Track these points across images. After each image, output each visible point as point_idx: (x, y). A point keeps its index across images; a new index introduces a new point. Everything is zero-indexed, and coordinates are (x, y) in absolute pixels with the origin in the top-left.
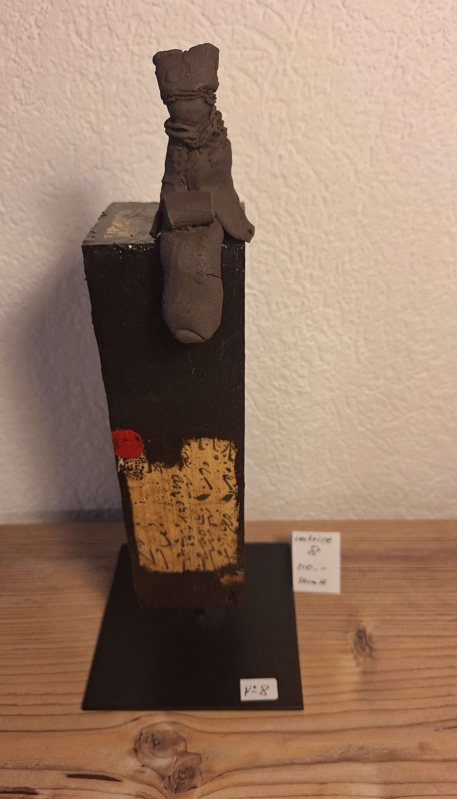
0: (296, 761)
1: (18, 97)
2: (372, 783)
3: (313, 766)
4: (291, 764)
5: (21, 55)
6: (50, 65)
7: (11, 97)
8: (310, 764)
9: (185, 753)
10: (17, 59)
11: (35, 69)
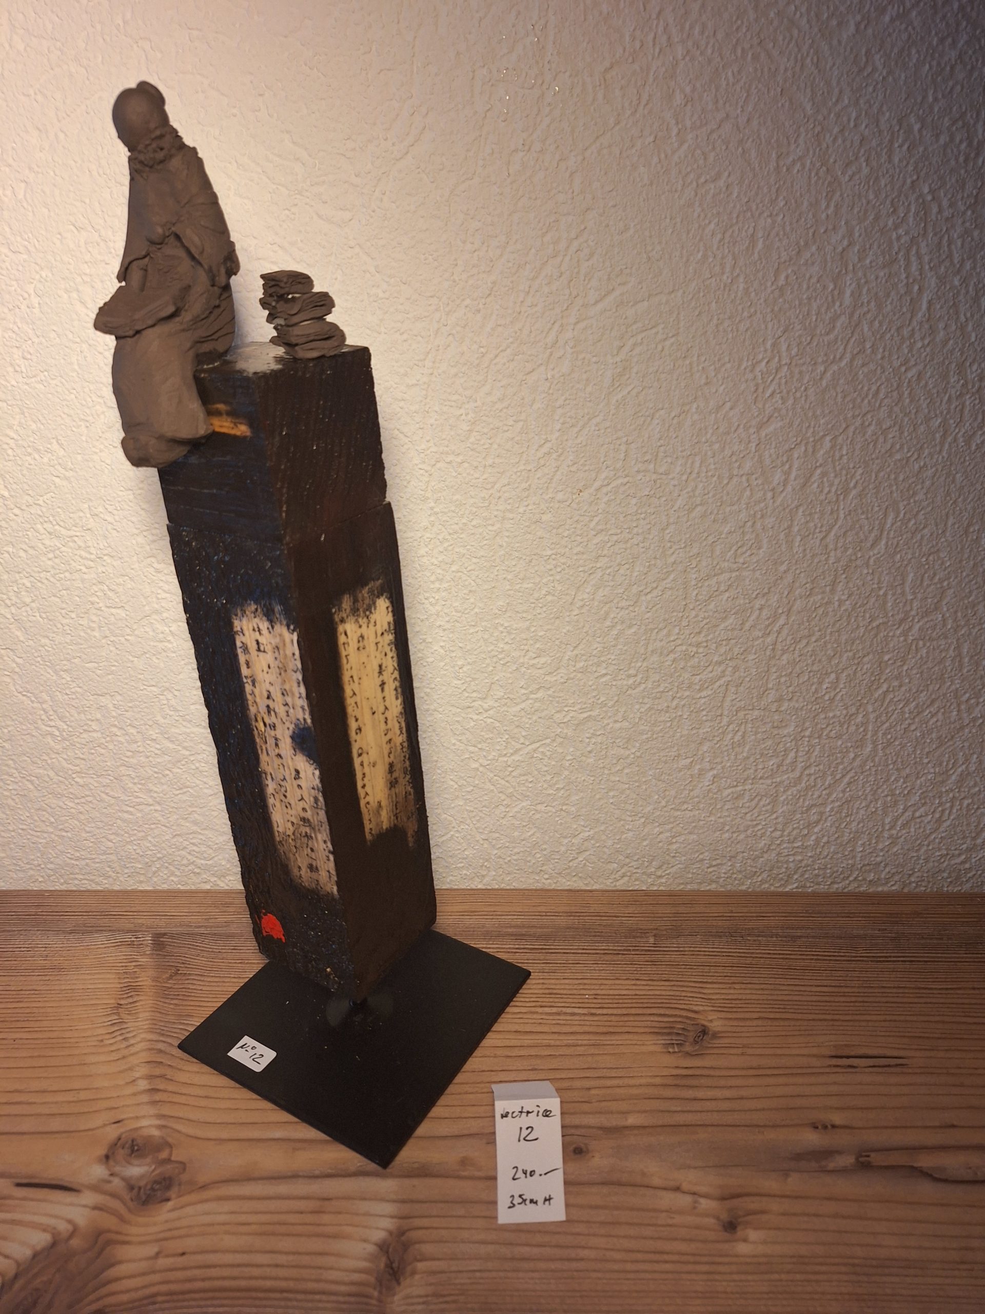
0: (301, 1174)
1: (18, 369)
2: (388, 1201)
3: (320, 1180)
4: (295, 1176)
5: (20, 325)
6: (53, 335)
7: (10, 369)
8: (317, 1177)
9: (168, 1161)
10: (16, 329)
11: (36, 340)
